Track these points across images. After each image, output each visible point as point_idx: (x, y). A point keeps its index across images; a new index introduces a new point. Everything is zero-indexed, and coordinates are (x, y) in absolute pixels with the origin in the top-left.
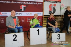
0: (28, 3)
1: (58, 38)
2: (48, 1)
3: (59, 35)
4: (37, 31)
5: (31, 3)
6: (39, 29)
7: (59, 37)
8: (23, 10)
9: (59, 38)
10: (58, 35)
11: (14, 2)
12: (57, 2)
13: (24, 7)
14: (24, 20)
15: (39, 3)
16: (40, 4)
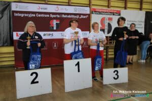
0: (63, 16)
1: (114, 78)
2: (99, 12)
3: (116, 73)
4: (76, 65)
5: (69, 16)
6: (78, 63)
7: (116, 74)
8: (55, 28)
9: (116, 77)
10: (114, 72)
11: (39, 15)
12: (114, 15)
13: (57, 23)
14: (56, 45)
15: (82, 17)
16: (84, 17)
